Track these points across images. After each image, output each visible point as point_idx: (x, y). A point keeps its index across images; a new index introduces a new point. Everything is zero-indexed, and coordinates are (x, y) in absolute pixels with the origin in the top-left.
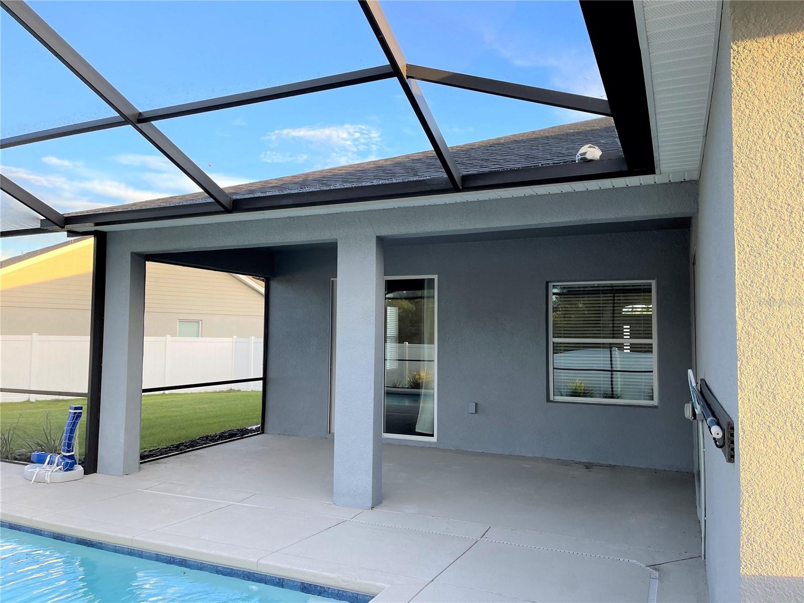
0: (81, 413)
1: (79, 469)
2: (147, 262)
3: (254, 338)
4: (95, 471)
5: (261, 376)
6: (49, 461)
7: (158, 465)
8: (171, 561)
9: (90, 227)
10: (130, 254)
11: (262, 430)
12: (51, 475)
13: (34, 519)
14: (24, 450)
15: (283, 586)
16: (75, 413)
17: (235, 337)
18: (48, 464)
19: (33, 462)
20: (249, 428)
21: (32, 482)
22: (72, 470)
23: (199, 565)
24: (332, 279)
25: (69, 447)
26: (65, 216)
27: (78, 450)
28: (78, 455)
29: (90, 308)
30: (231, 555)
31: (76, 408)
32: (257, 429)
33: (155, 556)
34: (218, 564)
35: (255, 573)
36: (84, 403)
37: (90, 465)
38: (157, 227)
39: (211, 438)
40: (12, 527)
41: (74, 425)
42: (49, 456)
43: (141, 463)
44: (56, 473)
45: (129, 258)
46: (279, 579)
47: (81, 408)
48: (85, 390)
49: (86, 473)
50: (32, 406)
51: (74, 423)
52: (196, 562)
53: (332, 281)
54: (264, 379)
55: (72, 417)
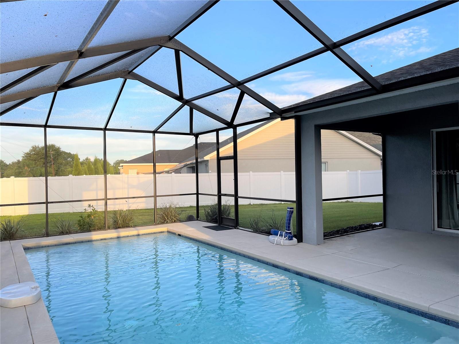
0: (293, 211)
1: (295, 240)
2: (321, 130)
3: (360, 171)
4: (302, 242)
5: (382, 193)
6: (280, 234)
7: (332, 241)
8: (367, 296)
9: (293, 114)
10: (314, 126)
11: (384, 225)
12: (283, 241)
13: (286, 263)
14: (264, 228)
15: (449, 324)
16: (290, 211)
17: (348, 171)
18: (280, 236)
19: (272, 235)
20: (373, 224)
21: (275, 244)
22: (292, 240)
23: (386, 302)
24: (431, 130)
25: (289, 228)
26: (282, 109)
27: (293, 229)
28: (292, 232)
29: (295, 157)
30: (408, 300)
31: (291, 208)
32: (380, 225)
33: (356, 292)
34: (399, 303)
35: (427, 313)
36: (294, 206)
37: (300, 238)
38: (328, 109)
39: (355, 228)
40: (274, 266)
41: (290, 217)
42: (280, 232)
43: (324, 239)
44: (285, 241)
45: (313, 128)
46: (446, 320)
47: (293, 208)
48: (294, 199)
49: (298, 242)
50: (252, 207)
51: (290, 216)
52: (384, 300)
53: (432, 131)
54: (385, 195)
55: (289, 213)
